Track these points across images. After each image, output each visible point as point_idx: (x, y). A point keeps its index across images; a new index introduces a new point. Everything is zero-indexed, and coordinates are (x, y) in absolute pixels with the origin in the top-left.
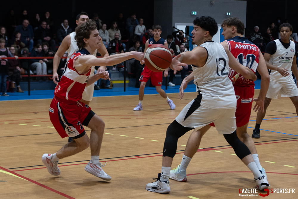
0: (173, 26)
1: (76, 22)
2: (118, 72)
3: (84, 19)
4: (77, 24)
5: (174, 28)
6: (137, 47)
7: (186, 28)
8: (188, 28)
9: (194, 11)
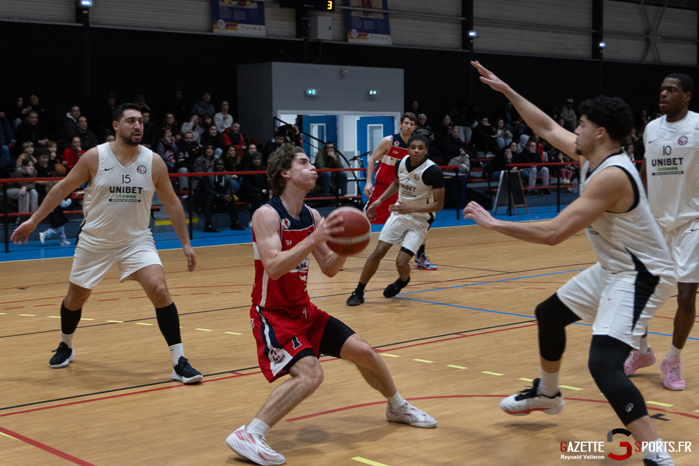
0: (274, 116)
1: (114, 125)
3: (132, 120)
4: (116, 129)
5: (276, 120)
7: (296, 119)
8: (300, 119)
9: (312, 88)
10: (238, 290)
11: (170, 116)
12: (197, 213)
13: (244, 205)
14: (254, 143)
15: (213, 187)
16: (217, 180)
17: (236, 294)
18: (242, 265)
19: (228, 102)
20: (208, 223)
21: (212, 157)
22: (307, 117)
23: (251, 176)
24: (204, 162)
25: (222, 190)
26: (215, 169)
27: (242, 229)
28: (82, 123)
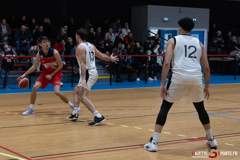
0: (148, 30)
2: (104, 68)
5: (149, 32)
6: (119, 47)
7: (158, 32)
8: (159, 31)
9: (166, 17)
10: (137, 109)
11: (100, 28)
12: (113, 73)
13: (134, 71)
14: (139, 42)
15: (122, 62)
16: (124, 59)
17: (136, 111)
18: (136, 97)
19: (128, 23)
20: (118, 78)
21: (121, 48)
22: (163, 30)
23: (138, 57)
24: (117, 51)
25: (125, 63)
26: (123, 54)
27: (133, 81)
28: (63, 32)
